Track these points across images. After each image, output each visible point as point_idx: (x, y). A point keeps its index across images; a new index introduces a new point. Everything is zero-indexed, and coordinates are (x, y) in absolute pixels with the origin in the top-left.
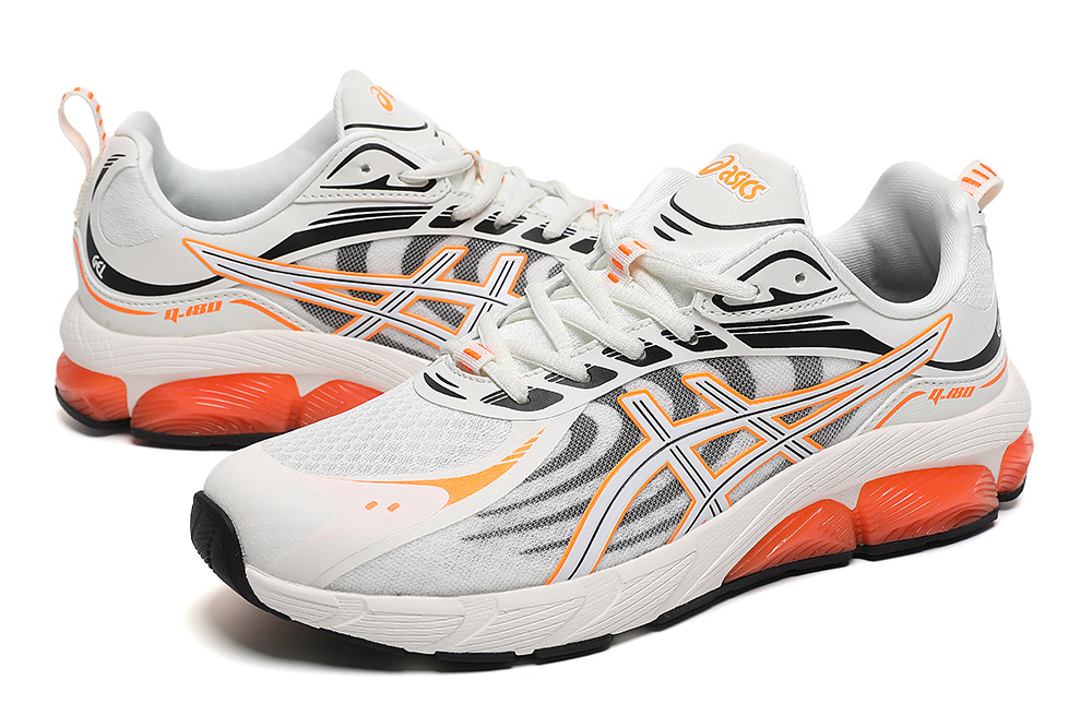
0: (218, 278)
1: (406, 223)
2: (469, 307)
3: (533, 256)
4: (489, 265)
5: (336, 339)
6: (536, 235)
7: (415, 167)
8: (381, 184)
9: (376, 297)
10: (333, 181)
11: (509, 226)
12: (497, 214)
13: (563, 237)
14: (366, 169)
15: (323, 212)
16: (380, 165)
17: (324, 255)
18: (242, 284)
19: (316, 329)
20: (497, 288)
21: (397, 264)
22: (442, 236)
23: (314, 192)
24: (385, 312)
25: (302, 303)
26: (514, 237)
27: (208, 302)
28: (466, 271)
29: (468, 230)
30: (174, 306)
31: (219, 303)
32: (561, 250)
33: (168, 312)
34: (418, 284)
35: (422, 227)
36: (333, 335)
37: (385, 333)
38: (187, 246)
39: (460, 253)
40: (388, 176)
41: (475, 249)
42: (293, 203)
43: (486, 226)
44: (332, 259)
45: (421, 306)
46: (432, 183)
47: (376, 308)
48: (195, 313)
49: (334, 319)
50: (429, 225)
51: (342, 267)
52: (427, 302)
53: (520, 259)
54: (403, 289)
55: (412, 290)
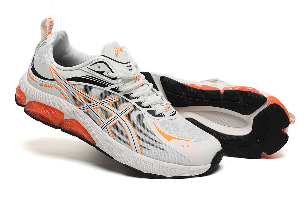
0: (54, 80)
1: (104, 86)
2: (112, 115)
3: (136, 109)
4: (123, 106)
5: (76, 108)
6: (140, 104)
7: (113, 72)
8: (102, 73)
9: (90, 102)
10: (90, 67)
11: (134, 98)
12: (132, 94)
13: (147, 107)
14: (99, 68)
15: (85, 74)
16: (104, 68)
17: (80, 85)
19: (73, 104)
20: (122, 113)
21: (98, 96)
22: (113, 93)
23: (85, 68)
24: (90, 107)
25: (72, 96)
26: (133, 102)
27: (50, 85)
28: (116, 105)
29: (121, 95)
30: (42, 82)
31: (52, 87)
32: (144, 111)
33: (40, 83)
34: (101, 103)
35: (108, 89)
36: (76, 107)
37: (89, 112)
38: (50, 68)
39: (116, 100)
40: (104, 72)
41: (122, 100)
42: (80, 69)
43: (127, 96)
44: (82, 87)
45: (100, 109)
46: (116, 78)
47: (89, 105)
48: (46, 87)
49: (78, 103)
50: (111, 89)
51: (84, 90)
52: (102, 109)
53: (132, 108)
54: (97, 103)
55: (99, 104)
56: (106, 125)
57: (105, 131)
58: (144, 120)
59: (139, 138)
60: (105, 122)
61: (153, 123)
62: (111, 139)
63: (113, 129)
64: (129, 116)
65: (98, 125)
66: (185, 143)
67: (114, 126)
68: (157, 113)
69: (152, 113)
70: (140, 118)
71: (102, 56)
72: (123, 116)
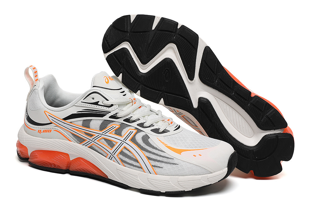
0: (51, 123)
1: (102, 116)
2: (117, 143)
3: (139, 131)
4: (125, 132)
5: (80, 146)
6: (141, 125)
7: (107, 100)
8: (96, 103)
9: (91, 136)
10: (84, 101)
11: (134, 121)
12: (131, 117)
13: (149, 127)
14: (93, 99)
15: (81, 109)
16: (97, 98)
17: (79, 121)
18: (57, 126)
19: (75, 142)
20: (126, 139)
22: (113, 121)
23: (80, 103)
24: (93, 140)
25: (73, 134)
26: (135, 125)
27: (48, 129)
28: (118, 132)
29: (121, 121)
30: (40, 129)
31: (51, 130)
32: (148, 131)
33: (39, 130)
34: (103, 134)
35: (107, 117)
37: (93, 146)
38: (45, 113)
39: (117, 127)
40: (99, 102)
41: (122, 126)
42: (74, 105)
43: (127, 120)
44: (81, 123)
45: (103, 140)
46: (112, 105)
47: (91, 139)
48: (45, 132)
49: (80, 140)
50: (109, 117)
51: (83, 125)
52: (105, 139)
53: (135, 131)
54: (99, 134)
55: (101, 135)
56: (113, 154)
57: (114, 161)
58: (149, 140)
59: (149, 158)
60: (111, 152)
61: (160, 140)
62: (121, 167)
63: (121, 156)
64: (133, 140)
65: (106, 157)
66: (197, 153)
67: (122, 153)
68: (161, 130)
69: (156, 131)
70: (146, 139)
71: (93, 87)
72: (127, 141)
